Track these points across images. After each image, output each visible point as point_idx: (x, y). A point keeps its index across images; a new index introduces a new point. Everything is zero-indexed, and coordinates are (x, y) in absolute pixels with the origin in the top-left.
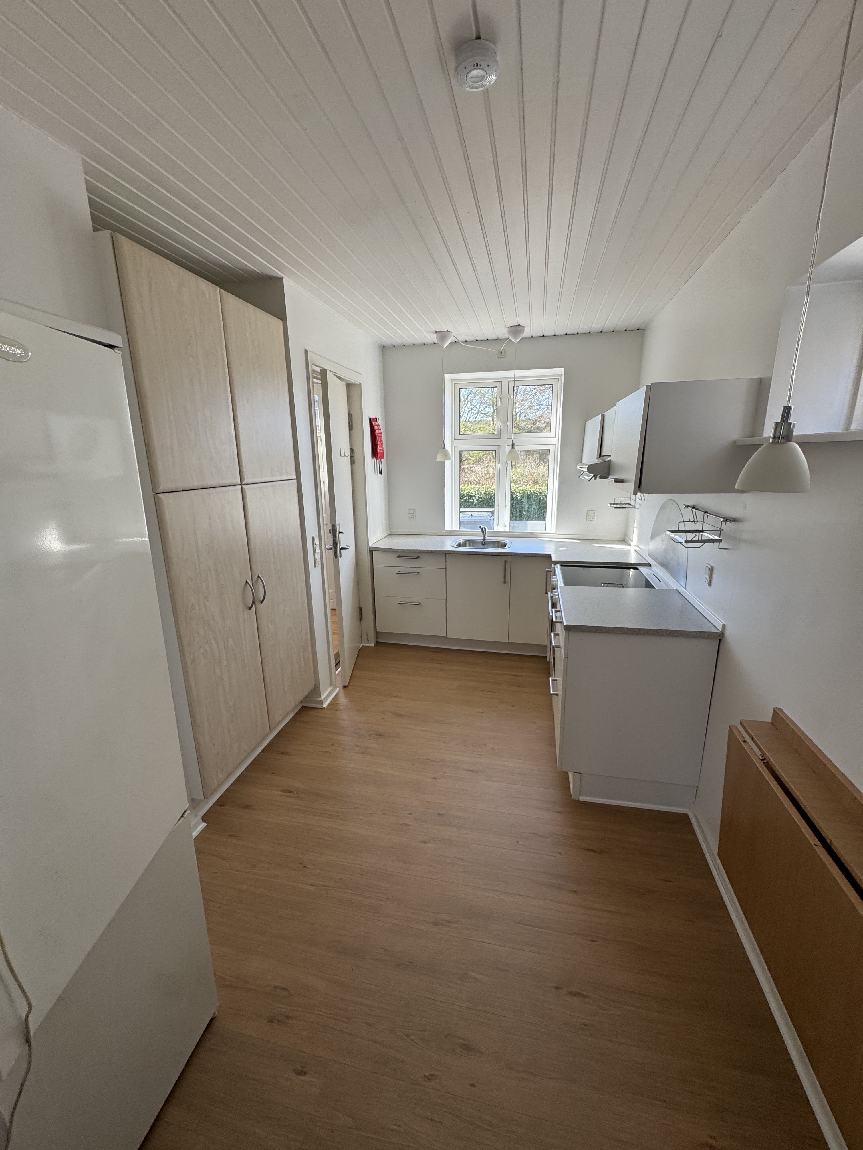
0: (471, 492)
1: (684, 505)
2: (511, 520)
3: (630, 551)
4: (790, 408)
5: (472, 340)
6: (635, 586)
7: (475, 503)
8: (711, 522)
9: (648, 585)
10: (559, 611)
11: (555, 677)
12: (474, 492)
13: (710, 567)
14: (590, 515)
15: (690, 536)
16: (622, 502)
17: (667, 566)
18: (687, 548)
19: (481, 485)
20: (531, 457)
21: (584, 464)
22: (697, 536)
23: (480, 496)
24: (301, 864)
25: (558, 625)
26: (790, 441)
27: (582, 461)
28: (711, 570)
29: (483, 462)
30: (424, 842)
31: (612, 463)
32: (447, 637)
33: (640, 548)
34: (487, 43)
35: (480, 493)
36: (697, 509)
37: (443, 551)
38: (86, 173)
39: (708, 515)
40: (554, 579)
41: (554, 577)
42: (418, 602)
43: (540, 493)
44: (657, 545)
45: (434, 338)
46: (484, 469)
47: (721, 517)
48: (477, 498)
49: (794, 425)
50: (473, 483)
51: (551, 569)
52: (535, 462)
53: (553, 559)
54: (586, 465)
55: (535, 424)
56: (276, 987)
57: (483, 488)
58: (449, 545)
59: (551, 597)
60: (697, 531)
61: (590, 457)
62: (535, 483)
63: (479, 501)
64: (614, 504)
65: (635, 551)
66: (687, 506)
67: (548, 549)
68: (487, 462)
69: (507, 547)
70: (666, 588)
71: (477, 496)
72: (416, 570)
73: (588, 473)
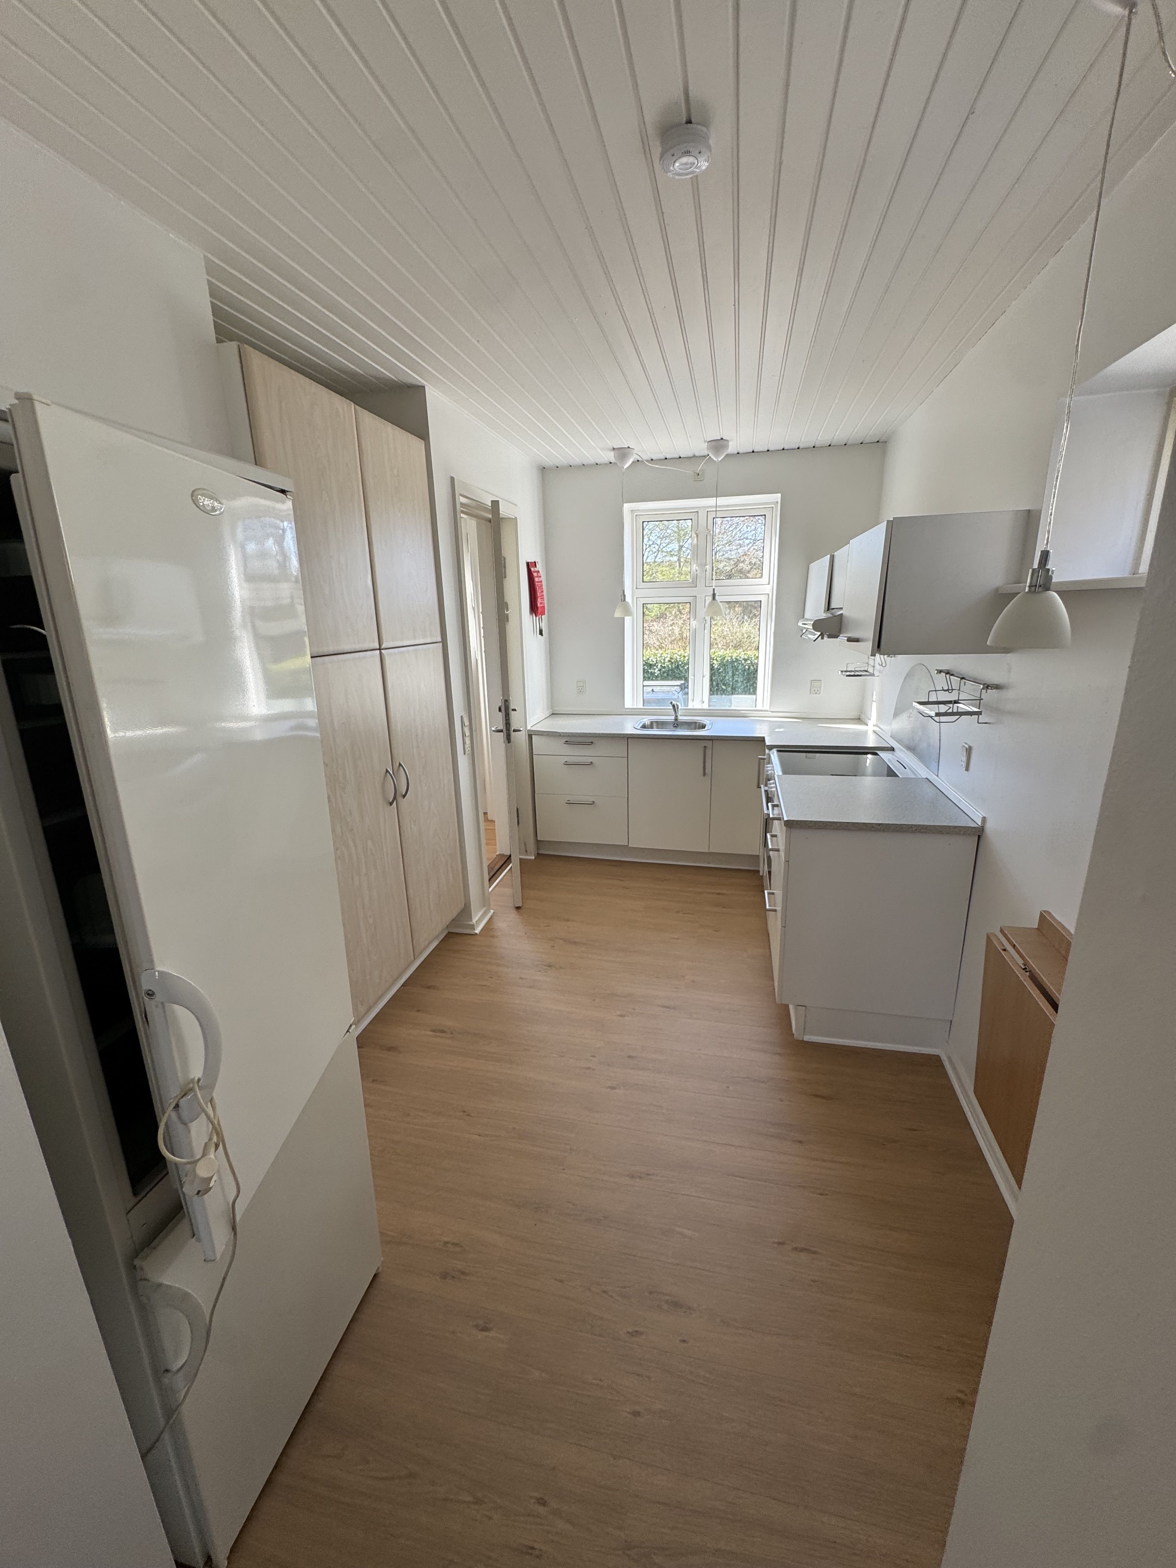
0: (650, 659)
1: (937, 670)
2: (710, 694)
3: (866, 732)
4: (1048, 552)
5: (660, 458)
6: (874, 774)
7: (656, 674)
8: (969, 690)
9: (891, 773)
10: (777, 806)
11: (770, 890)
12: (655, 660)
13: (967, 746)
14: (815, 686)
15: (943, 708)
16: (857, 669)
17: (914, 748)
18: (940, 722)
19: (664, 650)
20: (732, 611)
21: (807, 620)
22: (951, 709)
23: (663, 665)
24: (464, 1112)
25: (776, 822)
26: (1048, 589)
27: (803, 617)
28: (969, 751)
29: (666, 618)
30: (613, 1088)
31: (843, 618)
32: (630, 846)
33: (880, 728)
34: (699, 127)
35: (663, 661)
36: (952, 675)
37: (624, 734)
38: (208, 273)
39: (965, 682)
40: (768, 769)
41: (768, 765)
42: (591, 801)
43: (746, 660)
44: (902, 724)
45: (611, 456)
46: (667, 628)
47: (981, 684)
48: (659, 667)
49: (1053, 571)
50: (652, 648)
51: (764, 755)
52: (738, 618)
53: (768, 743)
54: (811, 620)
55: (737, 566)
56: (446, 1243)
57: (667, 654)
58: (630, 727)
59: (766, 791)
60: (950, 702)
61: (815, 609)
62: (736, 647)
63: (662, 672)
64: (846, 671)
65: (874, 732)
66: (940, 672)
67: (759, 731)
68: (671, 618)
69: (706, 728)
70: (913, 776)
71: (660, 665)
72: (589, 760)
73: (813, 631)
